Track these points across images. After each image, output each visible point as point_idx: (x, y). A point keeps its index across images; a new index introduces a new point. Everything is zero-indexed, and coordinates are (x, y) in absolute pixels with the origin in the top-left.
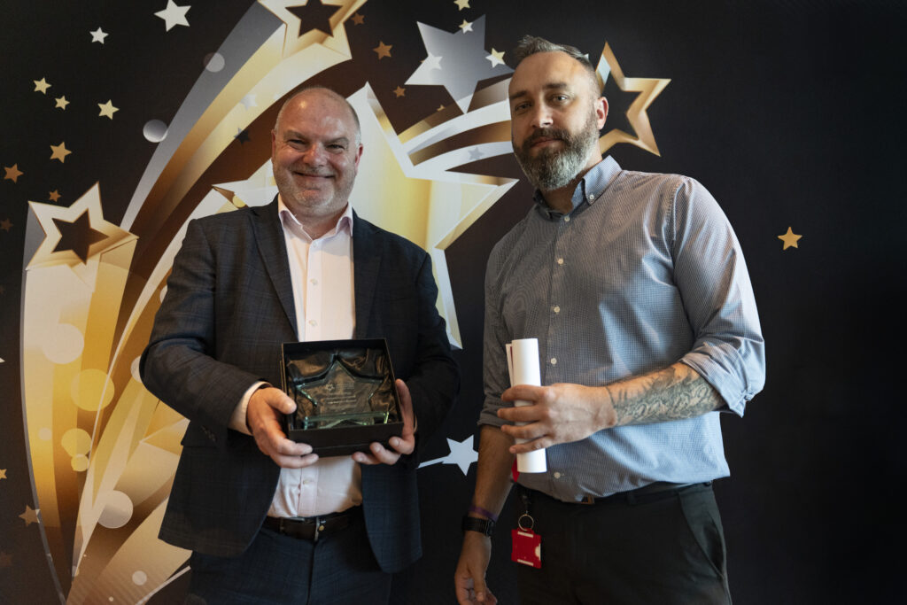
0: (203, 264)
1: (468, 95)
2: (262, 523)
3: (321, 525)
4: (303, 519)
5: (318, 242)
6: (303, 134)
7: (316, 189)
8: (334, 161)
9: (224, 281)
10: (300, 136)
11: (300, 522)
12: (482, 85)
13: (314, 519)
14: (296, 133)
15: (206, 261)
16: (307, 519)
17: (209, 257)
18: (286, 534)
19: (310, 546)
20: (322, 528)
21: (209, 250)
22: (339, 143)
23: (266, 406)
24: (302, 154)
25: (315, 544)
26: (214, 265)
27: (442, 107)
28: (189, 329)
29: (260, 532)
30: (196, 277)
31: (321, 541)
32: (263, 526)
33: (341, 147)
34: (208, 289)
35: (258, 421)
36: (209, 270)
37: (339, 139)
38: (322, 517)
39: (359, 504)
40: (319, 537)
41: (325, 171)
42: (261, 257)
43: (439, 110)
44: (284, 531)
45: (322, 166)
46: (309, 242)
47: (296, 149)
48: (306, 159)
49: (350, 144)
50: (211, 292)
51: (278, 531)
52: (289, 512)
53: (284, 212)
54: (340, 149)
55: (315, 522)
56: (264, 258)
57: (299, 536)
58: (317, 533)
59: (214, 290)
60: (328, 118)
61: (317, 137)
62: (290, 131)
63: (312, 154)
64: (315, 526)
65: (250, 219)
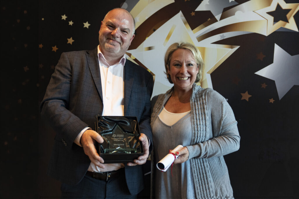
0: (67, 70)
1: (220, 14)
2: (85, 174)
3: (109, 175)
4: (102, 173)
5: (112, 67)
6: (113, 23)
7: (114, 45)
8: (123, 37)
9: (75, 78)
10: (112, 24)
11: (101, 174)
12: (225, 10)
13: (106, 173)
14: (111, 23)
15: (68, 69)
16: (104, 173)
17: (70, 68)
18: (96, 178)
19: (105, 183)
20: (109, 176)
21: (69, 65)
22: (126, 31)
23: (90, 138)
24: (112, 31)
25: (107, 182)
26: (71, 71)
27: (209, 19)
28: (60, 96)
29: (85, 177)
30: (63, 75)
31: (109, 181)
32: (86, 175)
33: (127, 32)
34: (69, 81)
35: (86, 143)
36: (69, 73)
37: (127, 29)
38: (109, 172)
39: (123, 167)
40: (108, 179)
41: (119, 40)
42: (90, 70)
43: (208, 20)
44: (95, 177)
45: (118, 37)
46: (108, 67)
47: (109, 29)
48: (112, 33)
49: (130, 32)
50: (69, 82)
51: (92, 177)
52: (97, 170)
53: (99, 54)
54: (126, 33)
55: (107, 174)
56: (91, 71)
57: (100, 179)
58: (107, 178)
59: (71, 81)
60: (124, 20)
61: (118, 26)
62: (109, 22)
63: (115, 32)
64: (107, 175)
65: (86, 55)
